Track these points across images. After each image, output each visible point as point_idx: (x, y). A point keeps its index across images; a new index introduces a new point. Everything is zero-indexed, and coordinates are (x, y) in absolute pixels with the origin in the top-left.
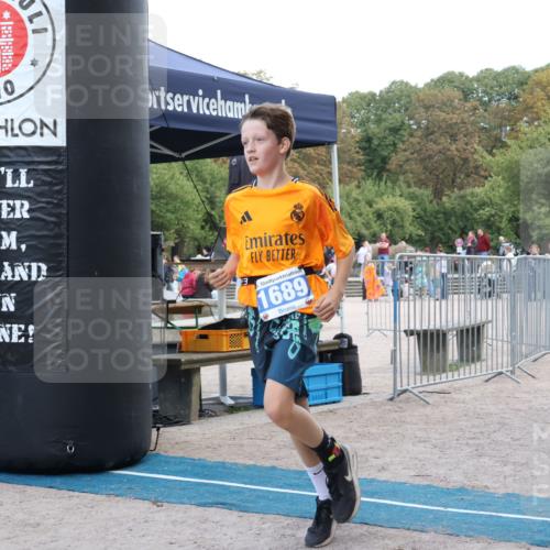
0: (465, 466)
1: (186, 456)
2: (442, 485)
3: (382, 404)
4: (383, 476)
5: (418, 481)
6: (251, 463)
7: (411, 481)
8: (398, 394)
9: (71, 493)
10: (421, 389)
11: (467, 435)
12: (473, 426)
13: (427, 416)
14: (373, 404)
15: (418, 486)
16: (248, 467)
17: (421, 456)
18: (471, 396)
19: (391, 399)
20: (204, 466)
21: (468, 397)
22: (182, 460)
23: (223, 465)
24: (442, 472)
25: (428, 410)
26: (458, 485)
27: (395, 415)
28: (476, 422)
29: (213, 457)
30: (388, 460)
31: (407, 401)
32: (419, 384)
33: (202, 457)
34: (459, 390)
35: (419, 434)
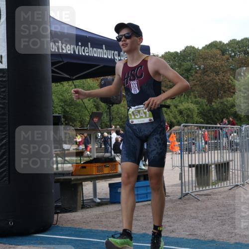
0: (215, 230)
1: (72, 226)
2: (202, 239)
3: (176, 200)
4: (173, 235)
5: (191, 237)
6: (105, 229)
7: (187, 237)
8: (184, 196)
9: (11, 246)
10: (196, 193)
11: (218, 215)
12: (221, 211)
13: (198, 206)
14: (171, 201)
15: (190, 240)
16: (103, 231)
17: (192, 225)
18: (222, 196)
19: (180, 198)
20: (81, 231)
21: (219, 197)
22: (70, 229)
23: (91, 231)
24: (203, 233)
25: (199, 203)
26: (211, 239)
27: (182, 206)
28: (223, 208)
29: (85, 227)
30: (176, 227)
31: (189, 199)
32: (194, 190)
33: (81, 227)
34: (215, 194)
35: (193, 215)
